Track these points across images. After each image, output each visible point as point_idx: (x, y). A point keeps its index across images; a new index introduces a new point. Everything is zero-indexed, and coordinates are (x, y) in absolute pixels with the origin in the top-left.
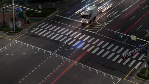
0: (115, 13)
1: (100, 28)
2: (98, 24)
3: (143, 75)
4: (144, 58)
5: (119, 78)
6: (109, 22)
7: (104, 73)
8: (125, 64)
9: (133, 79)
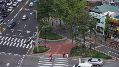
0: (9, 21)
1: (3, 30)
2: (1, 29)
3: (36, 51)
4: (33, 42)
5: (23, 55)
6: (6, 27)
7: (14, 54)
8: (24, 47)
9: (31, 54)
